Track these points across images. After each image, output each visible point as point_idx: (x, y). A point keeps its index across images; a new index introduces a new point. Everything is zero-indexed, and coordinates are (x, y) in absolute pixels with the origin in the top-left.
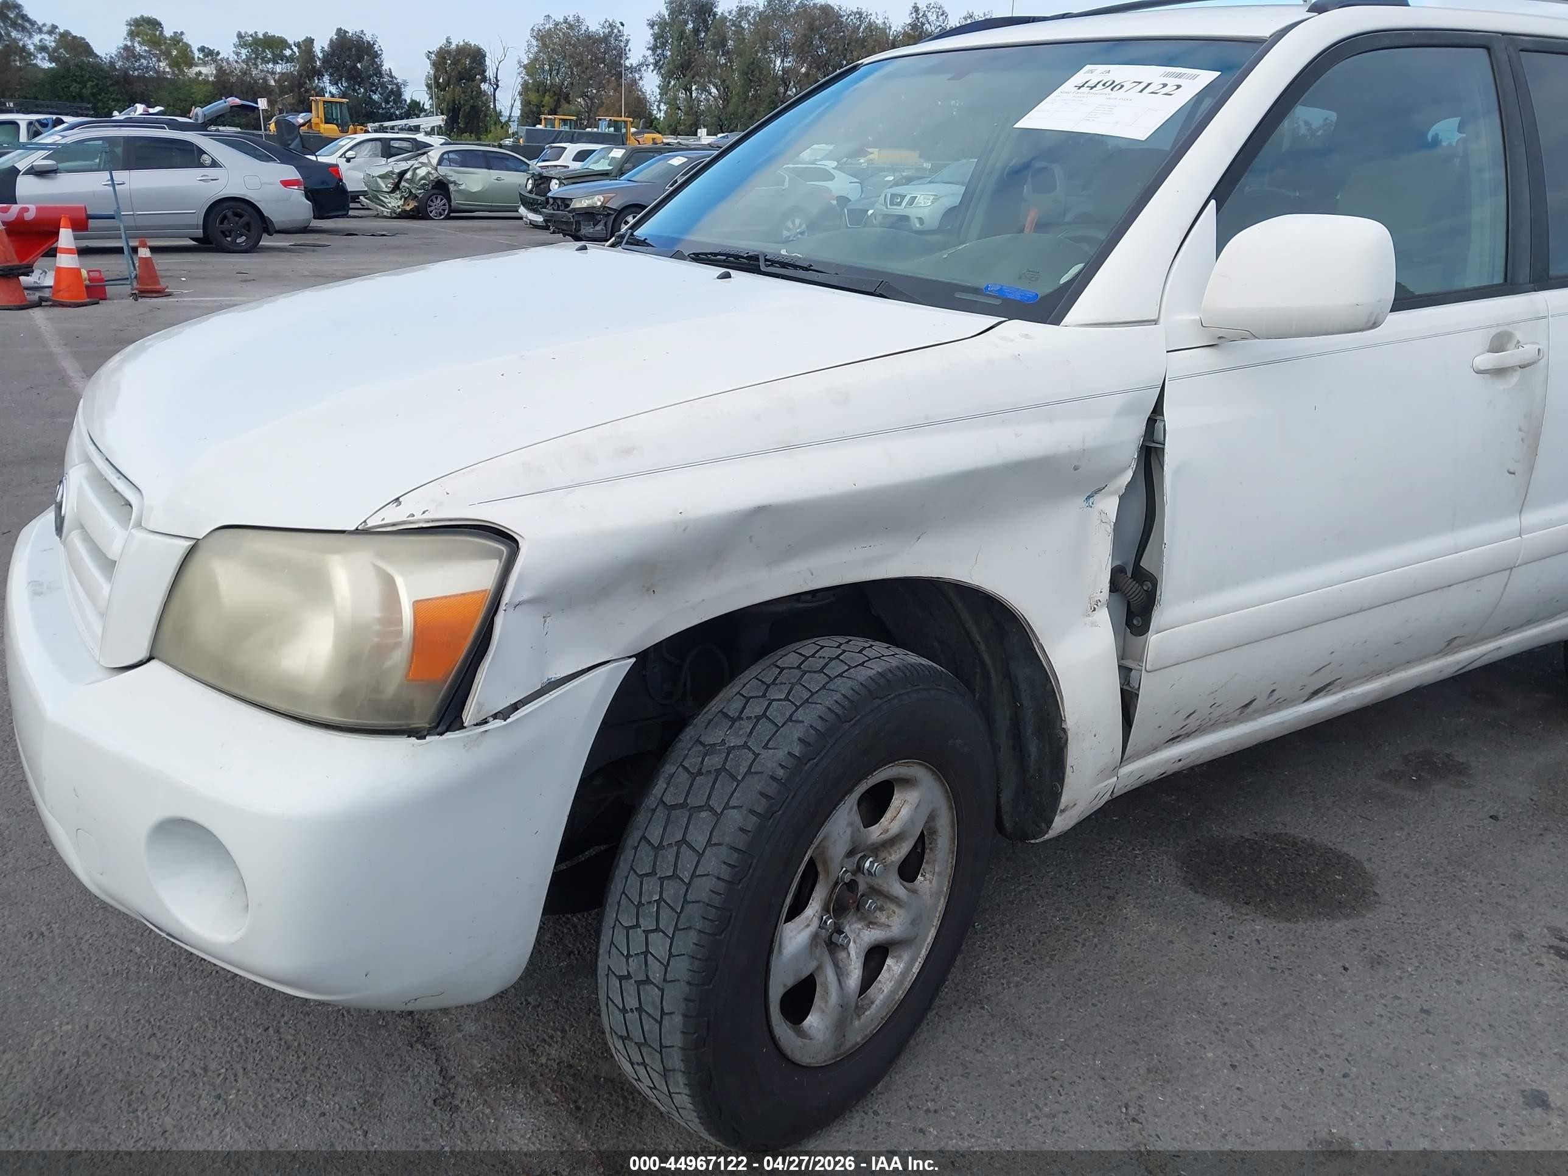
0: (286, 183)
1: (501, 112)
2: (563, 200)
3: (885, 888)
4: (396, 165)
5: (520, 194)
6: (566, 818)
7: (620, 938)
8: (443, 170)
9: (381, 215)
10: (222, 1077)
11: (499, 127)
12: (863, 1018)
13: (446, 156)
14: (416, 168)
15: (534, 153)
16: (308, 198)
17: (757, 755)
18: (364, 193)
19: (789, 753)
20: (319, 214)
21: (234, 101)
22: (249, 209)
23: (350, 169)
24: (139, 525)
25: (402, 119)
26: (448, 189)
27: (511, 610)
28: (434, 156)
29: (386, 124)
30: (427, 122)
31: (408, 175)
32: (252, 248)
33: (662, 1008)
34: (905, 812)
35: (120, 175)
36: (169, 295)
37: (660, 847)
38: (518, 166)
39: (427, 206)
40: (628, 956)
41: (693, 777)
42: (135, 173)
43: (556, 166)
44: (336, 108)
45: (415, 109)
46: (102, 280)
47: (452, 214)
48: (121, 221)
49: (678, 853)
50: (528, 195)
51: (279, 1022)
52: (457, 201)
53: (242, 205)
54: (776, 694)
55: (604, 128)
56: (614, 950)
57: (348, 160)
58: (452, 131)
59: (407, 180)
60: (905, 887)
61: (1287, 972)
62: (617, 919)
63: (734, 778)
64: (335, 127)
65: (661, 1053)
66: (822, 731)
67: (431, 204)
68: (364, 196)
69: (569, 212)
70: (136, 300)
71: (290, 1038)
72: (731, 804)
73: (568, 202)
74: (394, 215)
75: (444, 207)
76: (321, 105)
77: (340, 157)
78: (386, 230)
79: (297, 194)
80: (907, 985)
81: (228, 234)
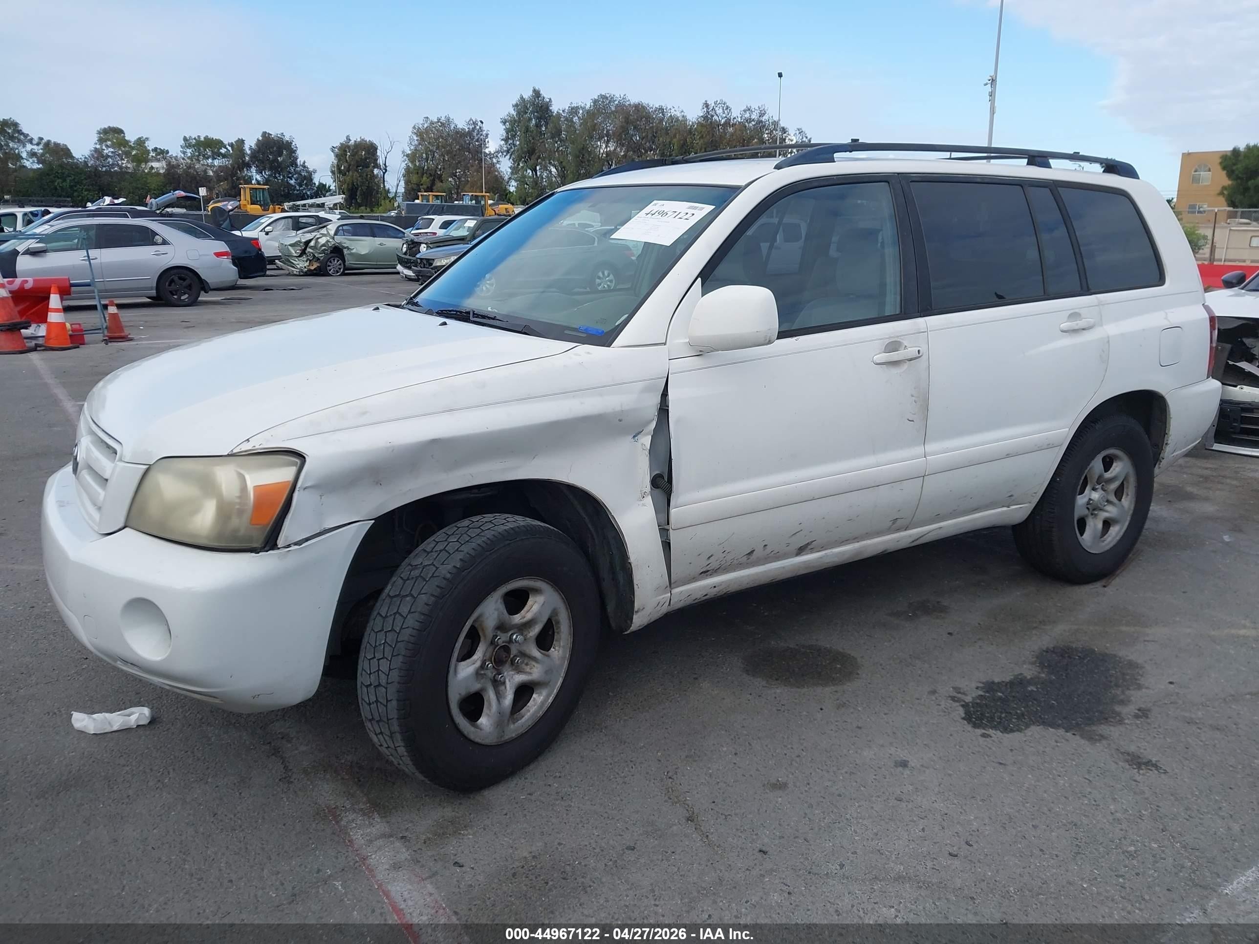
0: (218, 255)
1: (389, 189)
2: (428, 260)
3: (528, 652)
4: (303, 236)
5: (397, 255)
6: (336, 603)
7: (366, 665)
8: (338, 239)
9: (291, 273)
10: (160, 773)
11: (387, 201)
12: (516, 724)
13: (341, 228)
14: (318, 238)
15: (410, 222)
16: (234, 264)
17: (437, 568)
18: (279, 258)
19: (454, 566)
20: (243, 274)
21: (180, 193)
22: (190, 274)
23: (268, 240)
24: (121, 460)
25: (312, 198)
26: (343, 253)
27: (302, 491)
28: (332, 228)
29: (299, 203)
30: (329, 201)
31: (312, 244)
32: (193, 303)
33: (387, 699)
34: (535, 608)
35: (93, 253)
36: (131, 340)
37: (386, 616)
38: (397, 234)
39: (326, 266)
40: (370, 674)
41: (405, 581)
42: (104, 251)
43: (426, 233)
44: (260, 193)
45: (322, 190)
46: (82, 330)
47: (346, 272)
48: (95, 287)
49: (394, 619)
50: (404, 256)
51: (194, 749)
52: (349, 261)
53: (185, 272)
54: (453, 539)
55: (467, 201)
56: (364, 672)
57: (267, 233)
58: (351, 205)
59: (311, 247)
60: (541, 653)
61: (786, 712)
62: (365, 656)
63: (424, 580)
64: (258, 207)
65: (388, 723)
66: (473, 555)
67: (330, 264)
68: (279, 259)
69: (432, 268)
70: (107, 344)
71: (200, 755)
72: (422, 592)
73: (431, 262)
74: (302, 274)
75: (340, 267)
76: (248, 191)
77: (261, 231)
78: (293, 285)
79: (227, 262)
80: (545, 708)
81: (174, 293)
